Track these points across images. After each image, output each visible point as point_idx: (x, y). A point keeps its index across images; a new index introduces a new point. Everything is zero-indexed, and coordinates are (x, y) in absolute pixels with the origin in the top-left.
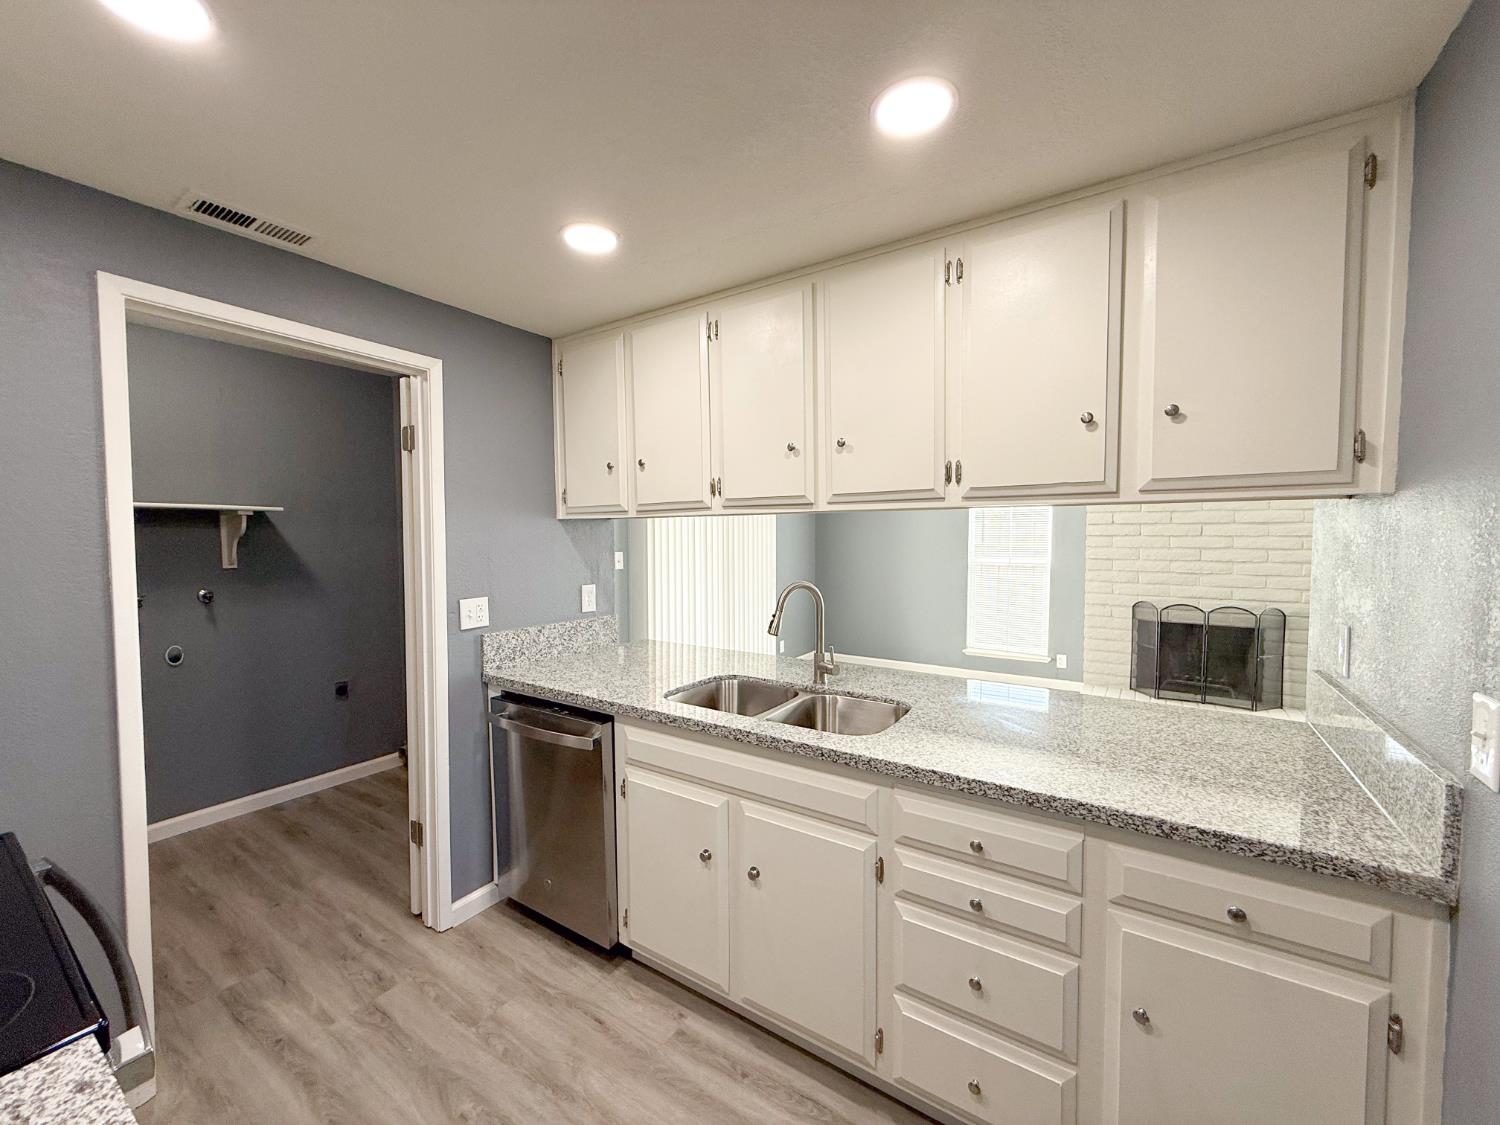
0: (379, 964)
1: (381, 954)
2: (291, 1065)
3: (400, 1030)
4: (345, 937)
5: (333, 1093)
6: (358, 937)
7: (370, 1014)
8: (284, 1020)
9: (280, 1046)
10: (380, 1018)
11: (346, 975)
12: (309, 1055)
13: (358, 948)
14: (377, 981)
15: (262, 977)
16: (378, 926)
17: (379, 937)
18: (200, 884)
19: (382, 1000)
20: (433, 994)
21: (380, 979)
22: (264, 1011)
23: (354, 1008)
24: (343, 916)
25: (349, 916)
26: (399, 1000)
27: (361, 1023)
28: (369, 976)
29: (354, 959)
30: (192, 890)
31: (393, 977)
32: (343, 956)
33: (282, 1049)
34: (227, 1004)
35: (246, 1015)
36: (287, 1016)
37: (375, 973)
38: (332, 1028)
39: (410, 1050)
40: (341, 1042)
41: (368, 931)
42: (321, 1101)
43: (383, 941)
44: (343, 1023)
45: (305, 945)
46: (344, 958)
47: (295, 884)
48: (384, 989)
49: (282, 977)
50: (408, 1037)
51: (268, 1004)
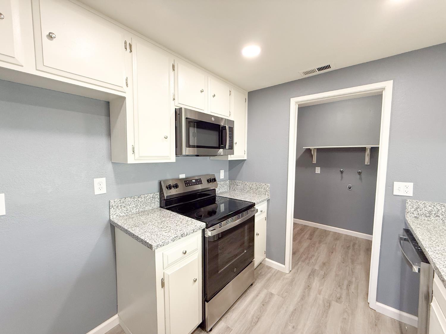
0: (344, 296)
1: (348, 294)
2: (304, 292)
3: (327, 313)
4: (346, 283)
5: (302, 306)
6: (349, 285)
7: (327, 302)
8: (314, 284)
9: (308, 287)
10: (328, 305)
11: (335, 290)
12: (309, 295)
13: (345, 287)
14: (338, 298)
15: (322, 273)
16: (357, 288)
17: (353, 291)
18: (337, 246)
19: (334, 303)
20: (345, 317)
21: (339, 299)
22: (314, 279)
23: (326, 297)
24: (352, 278)
25: (354, 279)
26: (337, 308)
27: (323, 301)
28: (338, 295)
29: (341, 288)
30: (334, 246)
31: (342, 302)
32: (340, 286)
33: (307, 288)
34: (311, 271)
35: (311, 276)
36: (316, 284)
37: (340, 296)
38: (318, 295)
39: (323, 319)
40: (316, 299)
41: (353, 287)
42: (299, 304)
43: (353, 292)
44: (321, 297)
45: (337, 275)
46: (339, 286)
47: (353, 262)
48: (337, 301)
49: (324, 276)
50: (326, 317)
51: (316, 278)
